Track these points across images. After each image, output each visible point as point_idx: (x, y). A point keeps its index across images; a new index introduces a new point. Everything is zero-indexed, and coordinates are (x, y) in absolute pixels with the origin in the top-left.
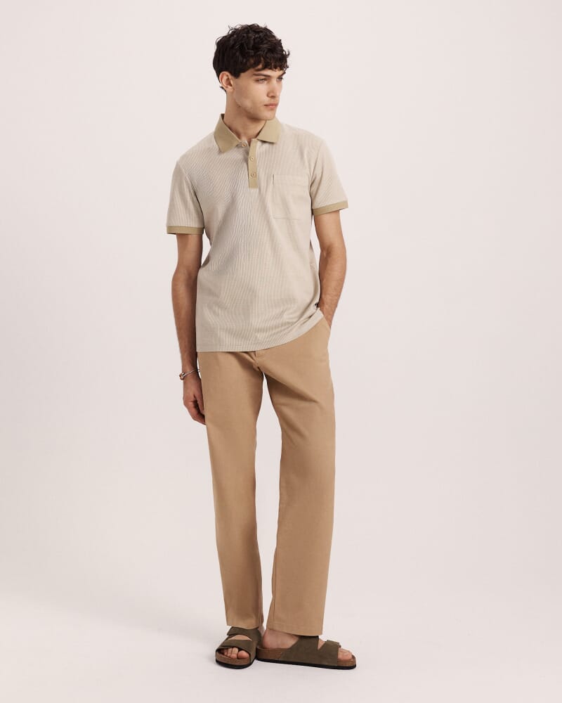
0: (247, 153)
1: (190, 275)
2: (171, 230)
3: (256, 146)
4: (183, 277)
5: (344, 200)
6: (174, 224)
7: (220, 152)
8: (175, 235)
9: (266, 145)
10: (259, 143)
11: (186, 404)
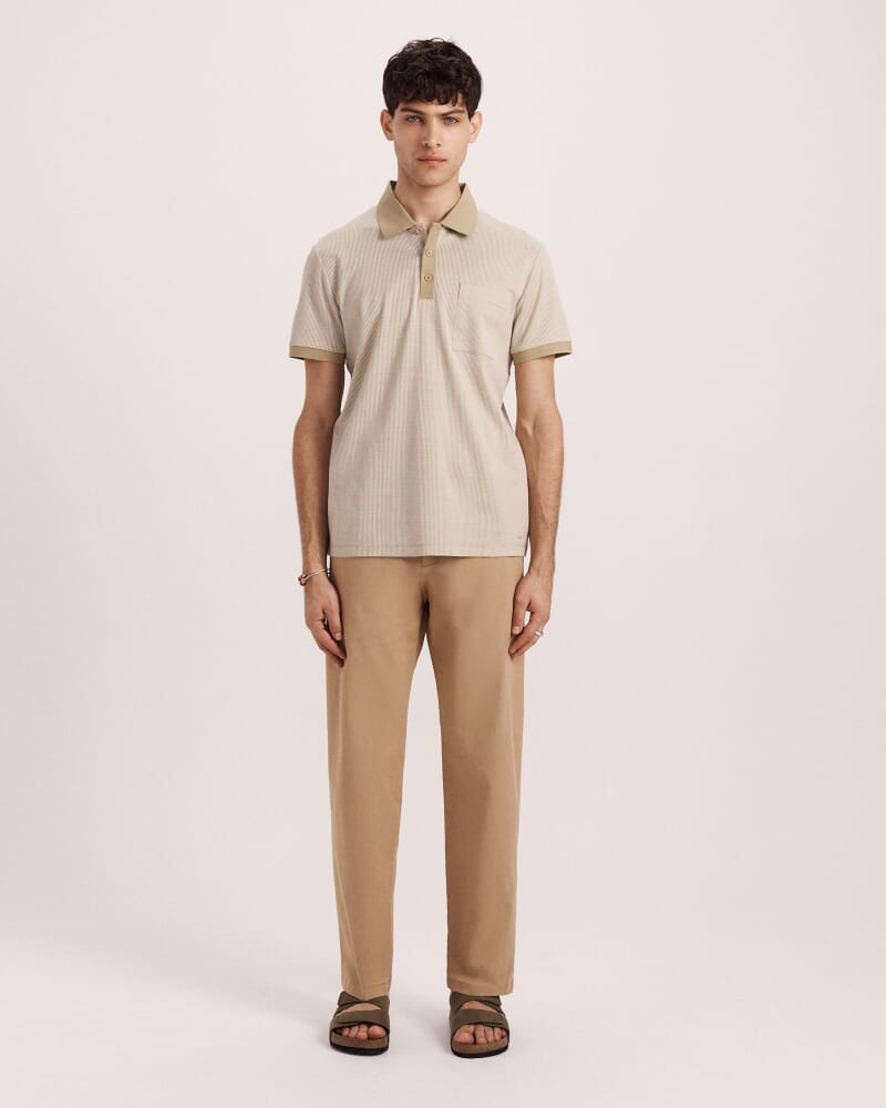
0: (423, 244)
1: (322, 424)
2: (296, 353)
3: (437, 235)
4: (311, 425)
5: (566, 339)
6: (302, 343)
7: (381, 236)
8: (303, 362)
9: (452, 237)
10: (443, 231)
11: (310, 624)
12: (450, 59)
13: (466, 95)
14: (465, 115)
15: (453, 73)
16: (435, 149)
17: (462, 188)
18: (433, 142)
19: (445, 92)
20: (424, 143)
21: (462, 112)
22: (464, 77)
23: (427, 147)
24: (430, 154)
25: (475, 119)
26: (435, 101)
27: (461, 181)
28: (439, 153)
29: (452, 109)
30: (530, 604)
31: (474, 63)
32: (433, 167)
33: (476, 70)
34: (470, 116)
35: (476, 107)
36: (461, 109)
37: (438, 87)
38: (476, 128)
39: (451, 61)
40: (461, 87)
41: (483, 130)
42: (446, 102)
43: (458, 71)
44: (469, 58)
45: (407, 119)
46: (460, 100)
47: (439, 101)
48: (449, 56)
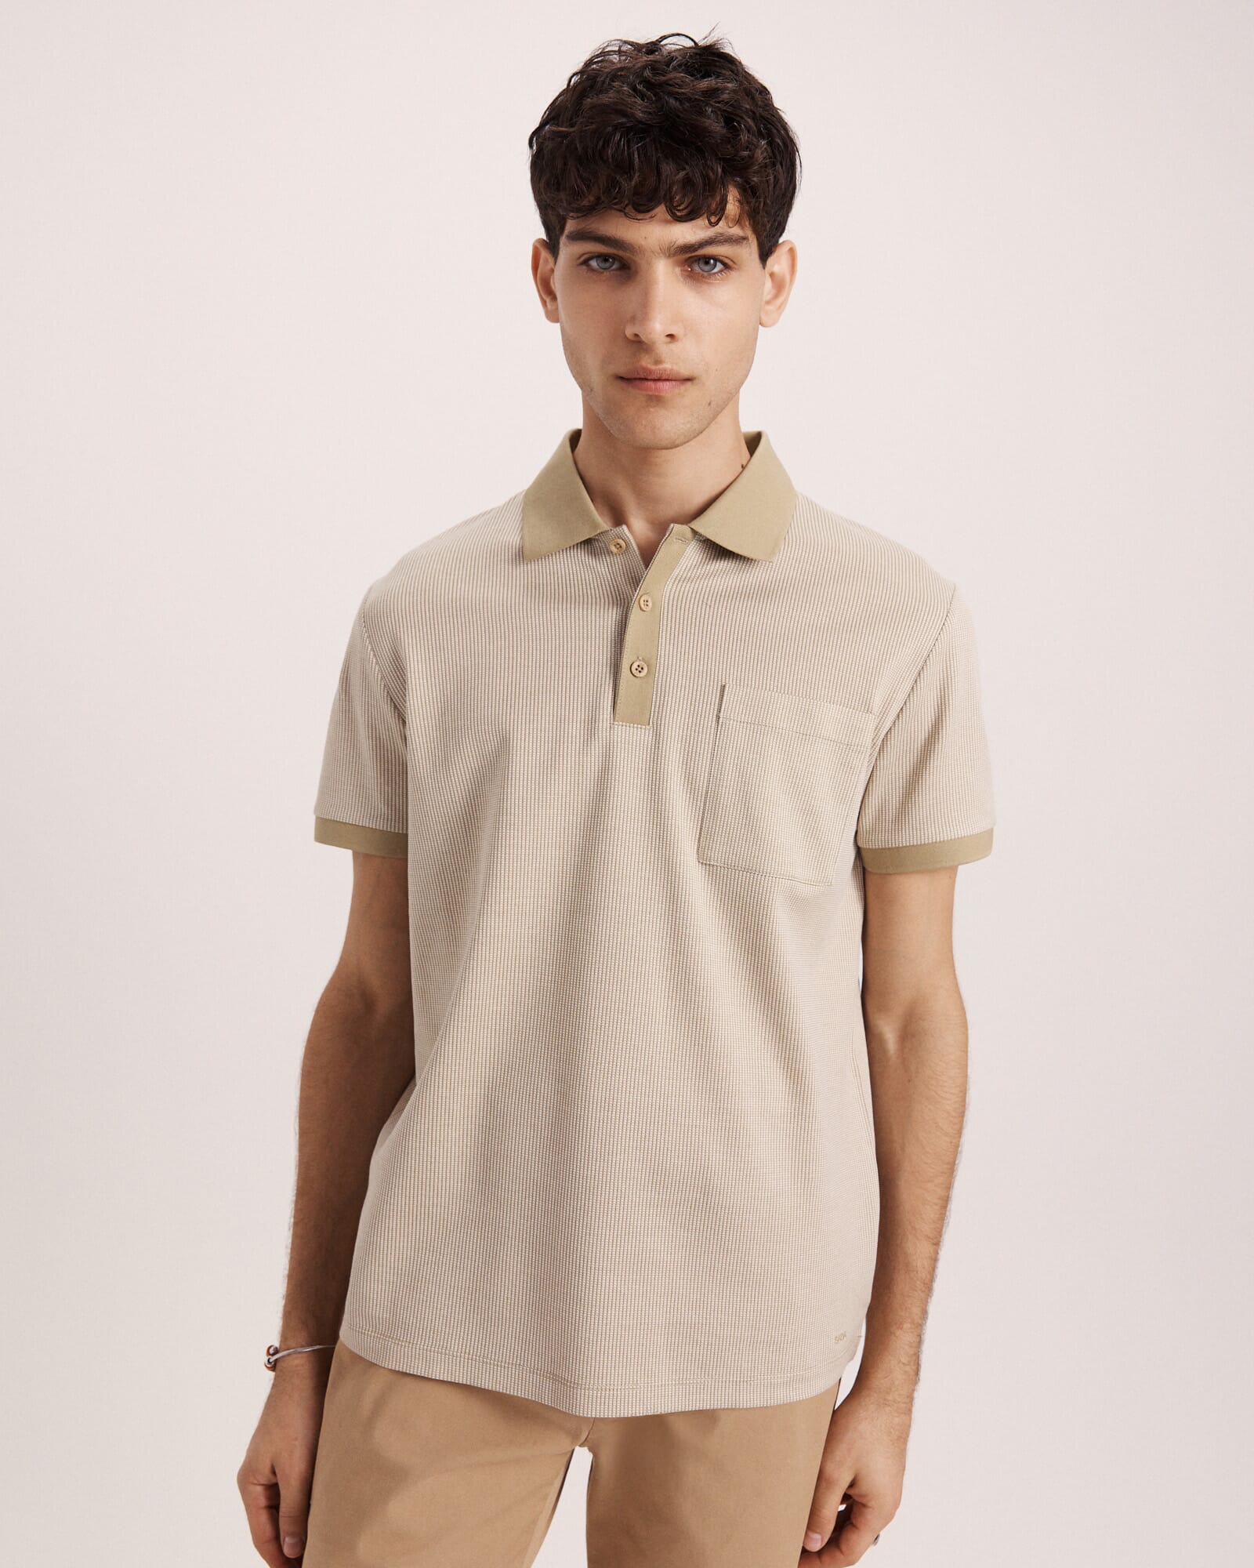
0: (633, 582)
3: (676, 559)
5: (980, 829)
7: (524, 556)
9: (719, 565)
12: (705, 84)
13: (749, 192)
14: (749, 252)
15: (715, 126)
16: (663, 348)
17: (753, 442)
18: (657, 327)
19: (688, 182)
20: (629, 332)
21: (740, 240)
22: (744, 137)
23: (639, 345)
24: (646, 362)
25: (778, 262)
26: (661, 210)
27: (748, 427)
28: (673, 359)
29: (710, 232)
30: (852, 1485)
31: (777, 103)
32: (657, 400)
33: (784, 126)
34: (765, 254)
35: (780, 228)
36: (736, 231)
37: (667, 168)
38: (780, 286)
39: (711, 93)
40: (736, 168)
41: (797, 292)
42: (690, 216)
43: (729, 120)
44: (764, 91)
45: (586, 262)
46: (732, 207)
47: (671, 210)
48: (707, 75)
